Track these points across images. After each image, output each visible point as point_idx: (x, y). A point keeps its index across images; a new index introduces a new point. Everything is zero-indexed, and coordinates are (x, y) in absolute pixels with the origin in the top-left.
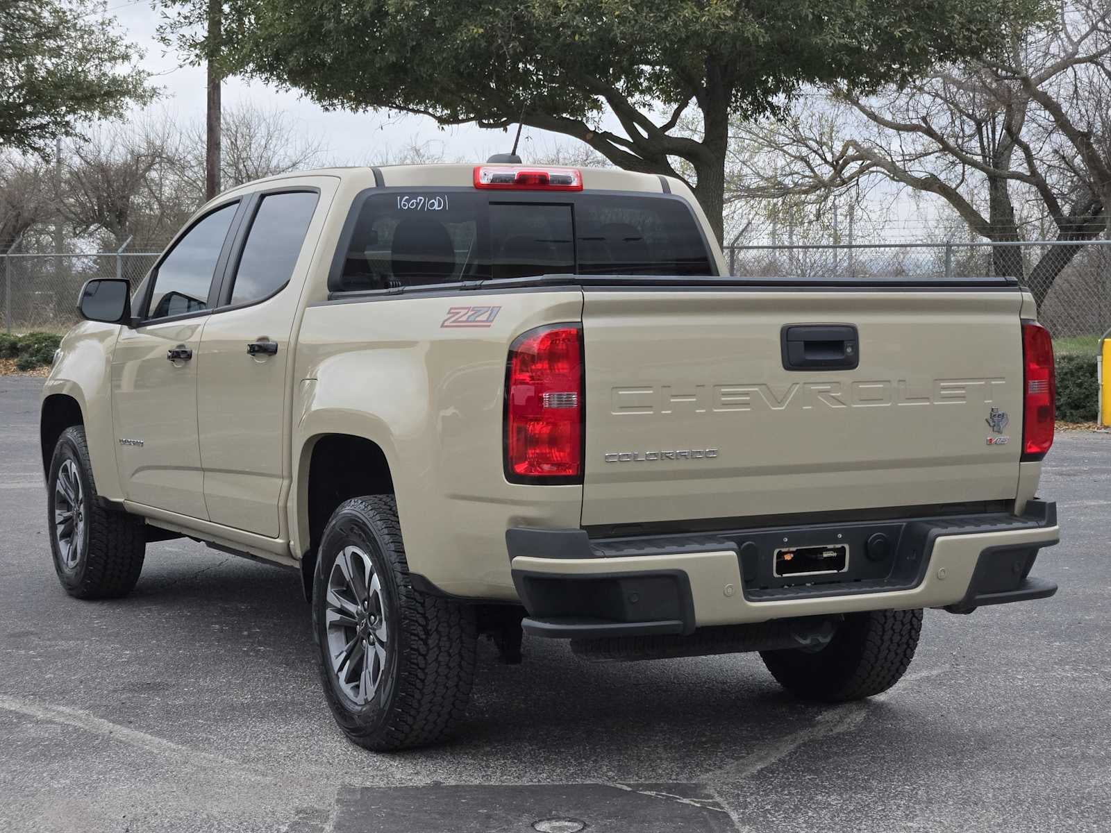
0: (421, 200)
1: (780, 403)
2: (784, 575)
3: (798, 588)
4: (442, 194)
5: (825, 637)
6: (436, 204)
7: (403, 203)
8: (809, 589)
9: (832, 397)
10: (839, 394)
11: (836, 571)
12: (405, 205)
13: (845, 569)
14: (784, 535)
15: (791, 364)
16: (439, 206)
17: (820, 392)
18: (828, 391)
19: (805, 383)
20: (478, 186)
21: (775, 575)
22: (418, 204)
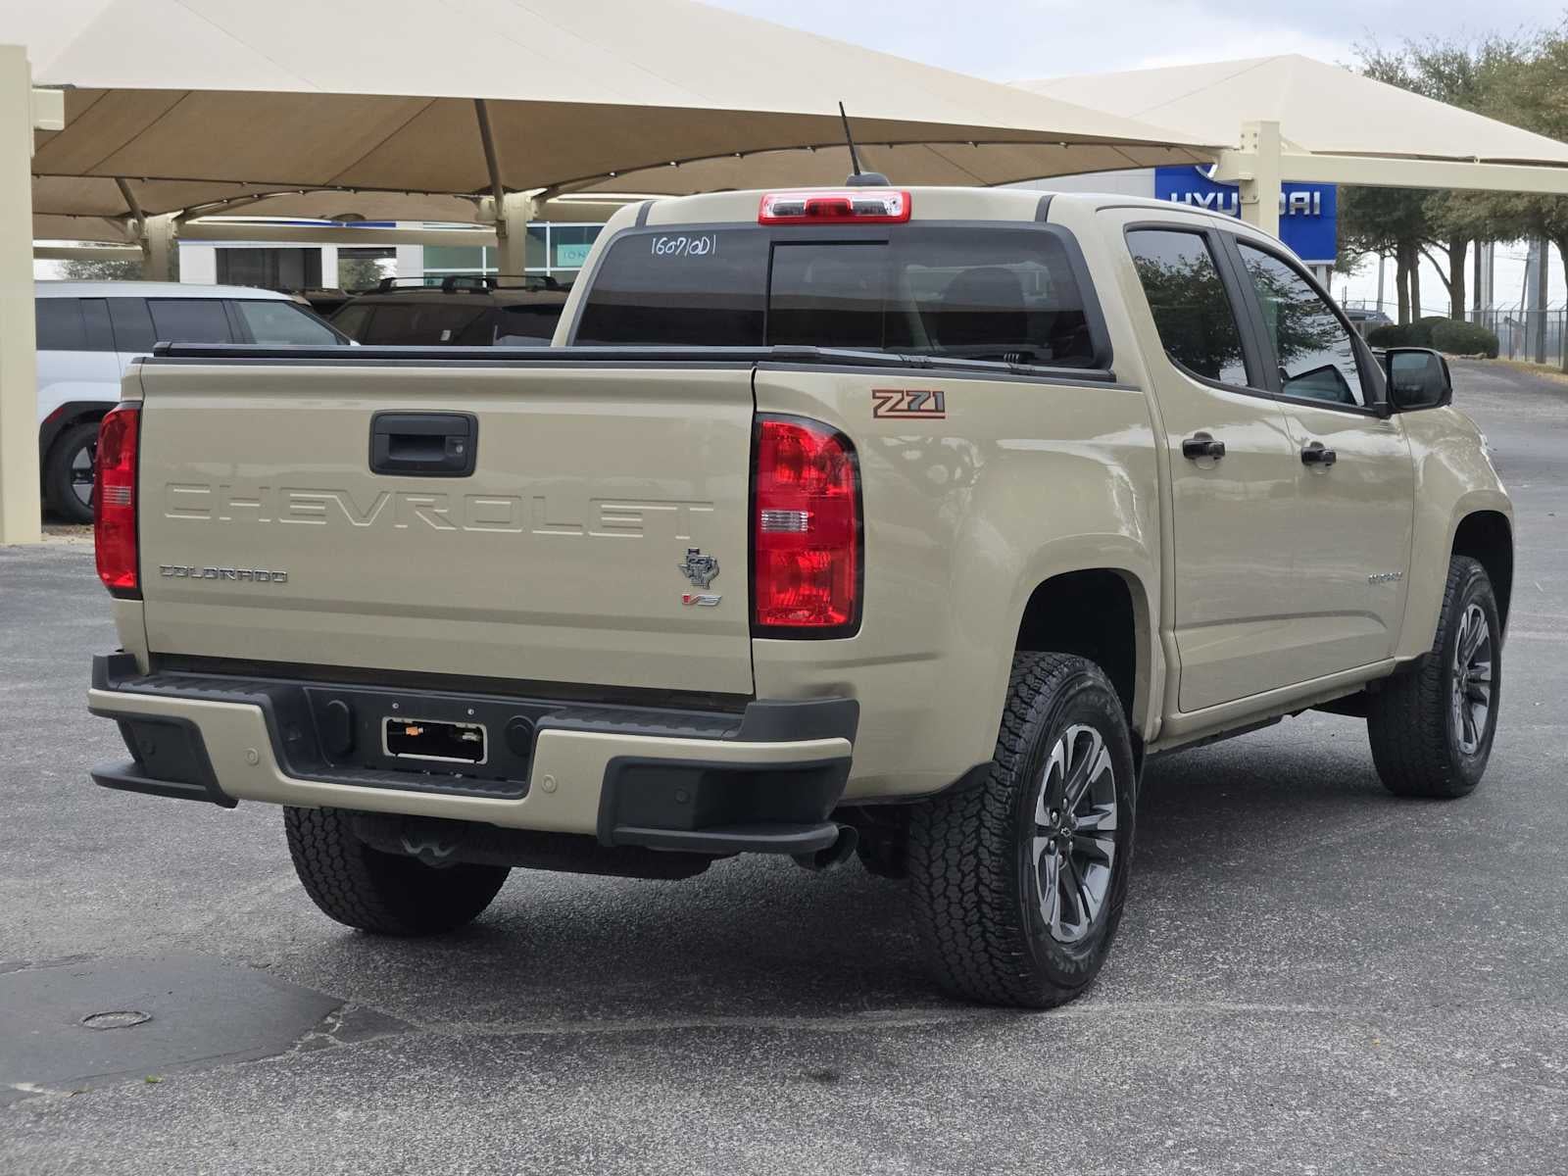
0: (681, 242)
1: (365, 517)
2: (400, 755)
3: (439, 778)
4: (709, 234)
5: (443, 850)
6: (700, 246)
7: (659, 245)
8: (456, 783)
9: (436, 513)
10: (445, 511)
11: (472, 761)
12: (660, 249)
13: (484, 761)
14: (392, 699)
15: (380, 466)
16: (704, 249)
17: (419, 506)
18: (430, 506)
19: (398, 493)
20: (763, 221)
21: (387, 752)
22: (677, 247)
